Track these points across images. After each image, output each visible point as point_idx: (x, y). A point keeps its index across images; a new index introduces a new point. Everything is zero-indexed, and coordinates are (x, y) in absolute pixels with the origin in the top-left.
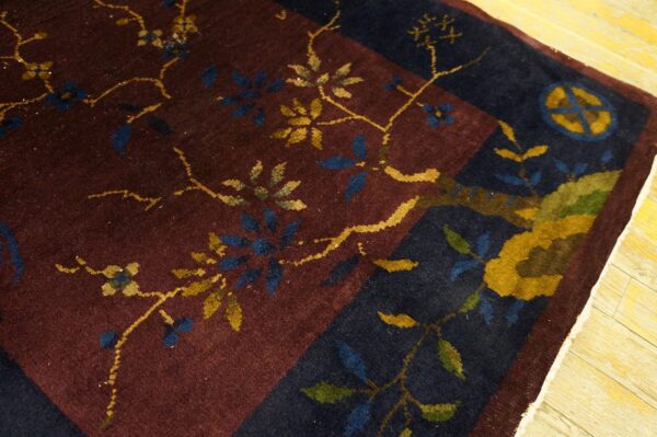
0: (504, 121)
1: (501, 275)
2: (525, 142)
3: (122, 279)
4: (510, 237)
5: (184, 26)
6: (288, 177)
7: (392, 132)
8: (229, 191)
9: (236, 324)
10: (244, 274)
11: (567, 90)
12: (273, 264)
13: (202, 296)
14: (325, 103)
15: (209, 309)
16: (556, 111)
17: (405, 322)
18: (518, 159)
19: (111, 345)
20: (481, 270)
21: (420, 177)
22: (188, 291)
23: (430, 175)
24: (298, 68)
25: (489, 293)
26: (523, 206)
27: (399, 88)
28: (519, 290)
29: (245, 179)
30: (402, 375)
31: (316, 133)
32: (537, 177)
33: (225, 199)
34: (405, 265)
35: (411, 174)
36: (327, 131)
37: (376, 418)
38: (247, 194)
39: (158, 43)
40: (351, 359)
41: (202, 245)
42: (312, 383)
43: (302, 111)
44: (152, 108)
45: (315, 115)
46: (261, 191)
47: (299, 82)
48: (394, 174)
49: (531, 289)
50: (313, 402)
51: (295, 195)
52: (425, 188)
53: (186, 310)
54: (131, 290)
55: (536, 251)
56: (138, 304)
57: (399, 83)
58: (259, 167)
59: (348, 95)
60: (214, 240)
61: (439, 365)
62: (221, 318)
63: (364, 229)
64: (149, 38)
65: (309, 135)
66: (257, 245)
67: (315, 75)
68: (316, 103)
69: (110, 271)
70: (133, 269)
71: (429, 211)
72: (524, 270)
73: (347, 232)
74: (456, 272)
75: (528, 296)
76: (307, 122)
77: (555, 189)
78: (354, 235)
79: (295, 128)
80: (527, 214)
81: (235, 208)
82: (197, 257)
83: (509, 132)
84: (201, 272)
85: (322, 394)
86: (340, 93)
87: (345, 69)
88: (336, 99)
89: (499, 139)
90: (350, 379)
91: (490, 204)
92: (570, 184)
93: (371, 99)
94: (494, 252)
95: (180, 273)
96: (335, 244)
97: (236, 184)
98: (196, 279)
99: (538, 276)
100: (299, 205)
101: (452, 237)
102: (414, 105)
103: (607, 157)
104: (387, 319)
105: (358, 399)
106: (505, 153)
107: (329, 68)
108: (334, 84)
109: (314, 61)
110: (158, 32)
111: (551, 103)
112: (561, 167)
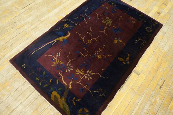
0: (80, 100)
1: (55, 93)
2: (76, 102)
3: (59, 55)
4: (60, 96)
5: (99, 57)
6: (71, 70)
7: (78, 84)
9: (52, 65)
11: (88, 113)
13: (56, 62)
14: (84, 75)
15: (54, 63)
16: (83, 109)
17: (50, 81)
18: (73, 100)
19: (52, 55)
20: (56, 91)
21: (70, 86)
23: (70, 87)
24: (91, 72)
25: (53, 91)
26: (65, 99)
27: (87, 85)
28: (52, 95)
29: (71, 66)
30: (45, 80)
31: (78, 74)
32: (70, 102)
33: (68, 64)
34: (57, 82)
35: (71, 85)
37: (41, 77)
38: (68, 66)
39: (95, 54)
40: (47, 76)
42: (45, 72)
43: (82, 72)
44: (83, 55)
45: (81, 74)
46: (69, 67)
47: (88, 72)
48: (71, 83)
49: (52, 96)
50: (44, 72)
51: (68, 71)
53: (55, 60)
54: (57, 56)
55: (58, 99)
56: (56, 57)
57: (88, 85)
58: (72, 67)
59: (85, 78)
60: (62, 63)
61: (45, 84)
63: (63, 78)
64: (96, 53)
65: (78, 73)
66: (62, 67)
67: (89, 74)
68: (84, 74)
69: (59, 54)
70: (60, 56)
71: (65, 86)
72: (55, 96)
73: (62, 76)
74: (56, 88)
75: (51, 96)
76: (80, 73)
77: (67, 104)
78: (62, 77)
79: (79, 71)
80: (63, 99)
81: (66, 65)
82: (60, 62)
83: (78, 100)
84: (59, 62)
85: (44, 73)
86: (86, 77)
87: (91, 78)
88: (85, 76)
89: (77, 98)
90: (45, 75)
91: (66, 94)
92: (68, 107)
93: (84, 81)
94: (58, 93)
95: (59, 60)
96: (61, 75)
97: (70, 64)
98: (58, 61)
99: (54, 98)
100: (66, 71)
101: (61, 88)
102: (83, 87)
104: (51, 80)
105: (43, 76)
106: (74, 98)
107: (91, 76)
108: (88, 76)
109: (92, 74)
110: (98, 54)
111: (85, 109)
112: (71, 107)
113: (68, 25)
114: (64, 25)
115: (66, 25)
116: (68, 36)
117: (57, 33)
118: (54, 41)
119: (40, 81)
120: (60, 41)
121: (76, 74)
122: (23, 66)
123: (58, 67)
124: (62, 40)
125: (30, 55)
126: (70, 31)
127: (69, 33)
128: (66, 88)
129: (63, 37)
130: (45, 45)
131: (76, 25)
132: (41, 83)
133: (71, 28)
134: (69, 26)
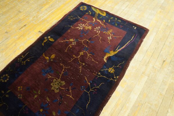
0: (86, 13)
2: (89, 12)
3: (109, 38)
4: (100, 14)
5: (72, 40)
6: (96, 28)
7: (88, 21)
8: (98, 32)
9: (112, 30)
10: (107, 30)
11: (81, 8)
12: (106, 28)
20: (104, 16)
21: (94, 19)
22: (110, 33)
24: (79, 29)
25: (106, 16)
30: (114, 21)
32: (93, 12)
34: (104, 20)
36: (89, 26)
37: (117, 22)
38: (98, 31)
39: (75, 42)
40: (113, 23)
41: (105, 33)
44: (87, 40)
46: (98, 30)
48: (94, 21)
52: (96, 19)
53: (111, 33)
54: (110, 37)
56: (112, 36)
57: (81, 21)
58: (95, 30)
61: (113, 19)
62: (111, 31)
63: (101, 23)
67: (80, 27)
69: (109, 39)
70: (108, 37)
72: (103, 13)
74: (104, 18)
75: (106, 14)
80: (97, 13)
82: (106, 33)
85: (116, 25)
87: (79, 25)
89: (89, 14)
90: (115, 23)
91: (96, 15)
92: (93, 10)
93: (84, 23)
94: (102, 15)
95: (108, 34)
96: (103, 25)
97: (97, 32)
101: (101, 18)
102: (84, 20)
103: (90, 7)
104: (109, 21)
106: (90, 14)
107: (79, 26)
108: (82, 26)
109: (78, 27)
110: (73, 43)
111: (83, 10)
112: (91, 10)
113: (109, 71)
114: (114, 71)
115: (112, 71)
116: (106, 57)
117: (119, 60)
118: (119, 50)
119: (117, 20)
120: (113, 51)
121: (91, 26)
122: (136, 28)
123: (107, 29)
124: (111, 52)
125: (135, 35)
126: (105, 64)
127: (106, 61)
128: (97, 18)
129: (111, 56)
130: (126, 45)
131: (99, 73)
132: (116, 19)
133: (105, 67)
134: (107, 71)
